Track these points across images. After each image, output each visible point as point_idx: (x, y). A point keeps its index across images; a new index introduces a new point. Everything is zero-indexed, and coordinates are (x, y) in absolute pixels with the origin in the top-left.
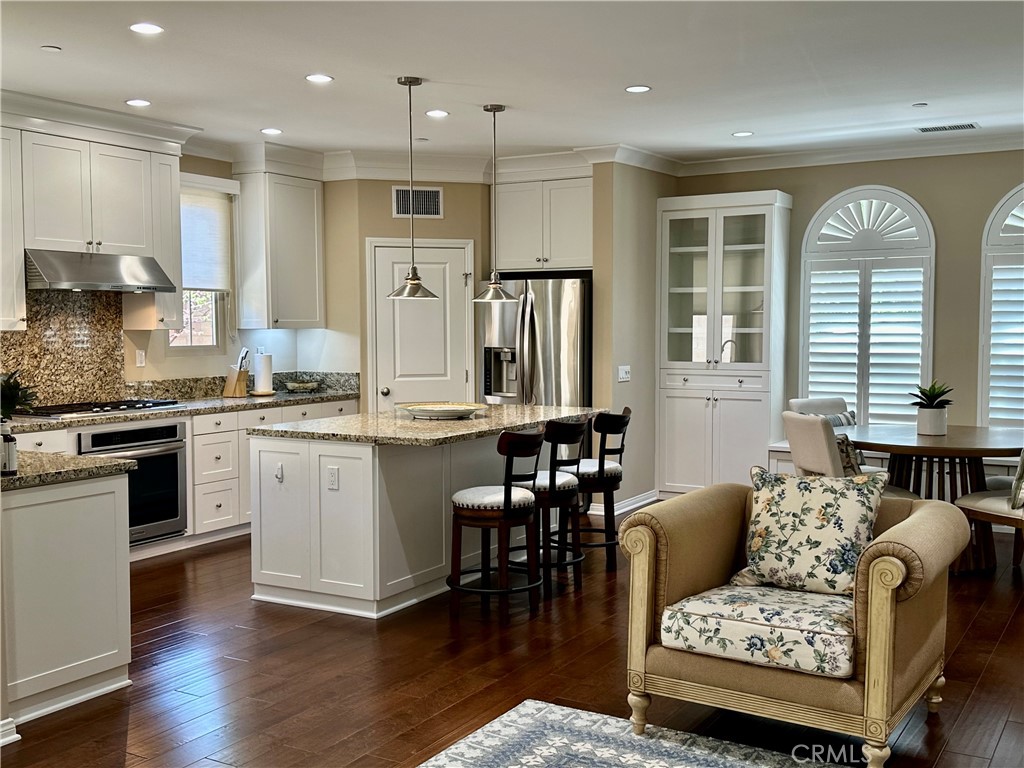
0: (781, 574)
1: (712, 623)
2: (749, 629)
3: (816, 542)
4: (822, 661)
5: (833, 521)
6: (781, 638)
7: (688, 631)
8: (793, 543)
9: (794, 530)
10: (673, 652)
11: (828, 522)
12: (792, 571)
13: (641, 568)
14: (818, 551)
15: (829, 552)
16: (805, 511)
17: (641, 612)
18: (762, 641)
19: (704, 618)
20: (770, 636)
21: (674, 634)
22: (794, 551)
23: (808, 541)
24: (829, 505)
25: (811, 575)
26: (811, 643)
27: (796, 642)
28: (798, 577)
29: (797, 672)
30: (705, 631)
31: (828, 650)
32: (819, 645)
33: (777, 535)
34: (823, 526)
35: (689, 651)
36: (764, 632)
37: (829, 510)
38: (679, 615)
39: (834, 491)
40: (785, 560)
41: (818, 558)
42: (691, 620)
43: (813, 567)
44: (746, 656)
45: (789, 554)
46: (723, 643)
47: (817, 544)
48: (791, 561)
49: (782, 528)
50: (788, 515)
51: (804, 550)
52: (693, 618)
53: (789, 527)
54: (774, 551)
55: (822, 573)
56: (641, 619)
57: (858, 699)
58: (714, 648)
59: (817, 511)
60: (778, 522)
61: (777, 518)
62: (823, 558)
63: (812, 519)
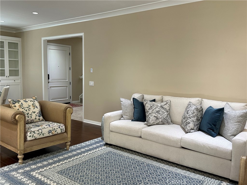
0: (29, 120)
1: (40, 131)
2: (48, 129)
3: (34, 112)
4: (62, 130)
5: (36, 107)
6: (54, 129)
7: (35, 135)
8: (30, 113)
9: (29, 110)
10: (31, 141)
11: (35, 107)
12: (31, 119)
13: (22, 124)
14: (36, 113)
15: (38, 113)
16: (29, 106)
17: (23, 135)
18: (51, 131)
19: (38, 131)
20: (52, 129)
21: (32, 137)
22: (31, 115)
23: (33, 112)
24: (33, 104)
25: (35, 119)
26: (59, 128)
27: (57, 128)
28: (33, 120)
29: (58, 134)
30: (39, 133)
31: (62, 128)
32: (61, 128)
33: (26, 113)
34: (34, 109)
35: (36, 139)
36: (51, 129)
37: (34, 105)
38: (32, 132)
39: (32, 101)
40: (30, 117)
41: (36, 115)
42: (35, 132)
43: (36, 117)
44: (48, 135)
45: (30, 116)
46: (43, 134)
47: (35, 112)
48: (31, 117)
49: (26, 111)
50: (26, 108)
51: (33, 114)
52: (36, 132)
53: (28, 110)
54: (27, 116)
55: (38, 118)
56: (23, 136)
57: (67, 135)
58: (42, 136)
59: (32, 106)
60: (25, 110)
61: (24, 109)
62: (37, 115)
63: (31, 107)
